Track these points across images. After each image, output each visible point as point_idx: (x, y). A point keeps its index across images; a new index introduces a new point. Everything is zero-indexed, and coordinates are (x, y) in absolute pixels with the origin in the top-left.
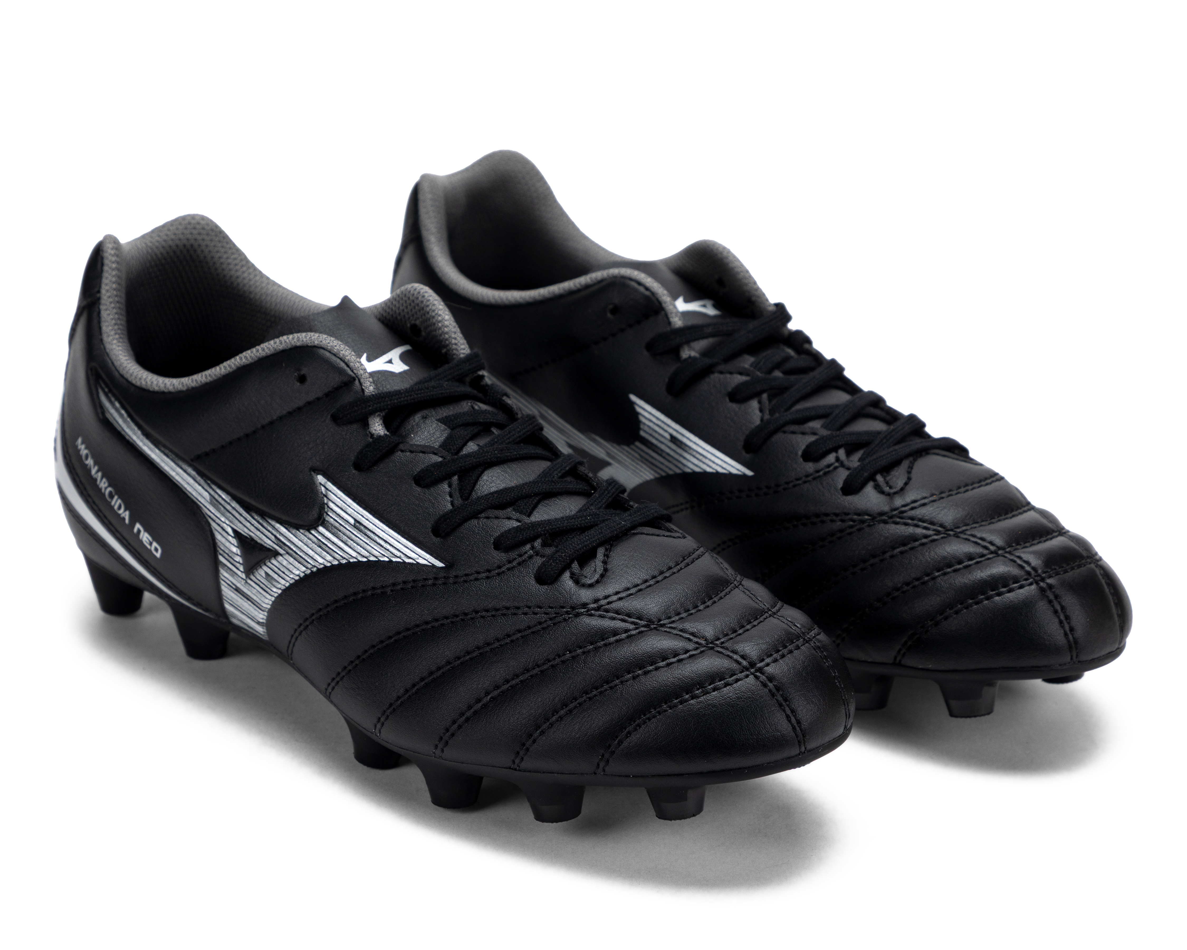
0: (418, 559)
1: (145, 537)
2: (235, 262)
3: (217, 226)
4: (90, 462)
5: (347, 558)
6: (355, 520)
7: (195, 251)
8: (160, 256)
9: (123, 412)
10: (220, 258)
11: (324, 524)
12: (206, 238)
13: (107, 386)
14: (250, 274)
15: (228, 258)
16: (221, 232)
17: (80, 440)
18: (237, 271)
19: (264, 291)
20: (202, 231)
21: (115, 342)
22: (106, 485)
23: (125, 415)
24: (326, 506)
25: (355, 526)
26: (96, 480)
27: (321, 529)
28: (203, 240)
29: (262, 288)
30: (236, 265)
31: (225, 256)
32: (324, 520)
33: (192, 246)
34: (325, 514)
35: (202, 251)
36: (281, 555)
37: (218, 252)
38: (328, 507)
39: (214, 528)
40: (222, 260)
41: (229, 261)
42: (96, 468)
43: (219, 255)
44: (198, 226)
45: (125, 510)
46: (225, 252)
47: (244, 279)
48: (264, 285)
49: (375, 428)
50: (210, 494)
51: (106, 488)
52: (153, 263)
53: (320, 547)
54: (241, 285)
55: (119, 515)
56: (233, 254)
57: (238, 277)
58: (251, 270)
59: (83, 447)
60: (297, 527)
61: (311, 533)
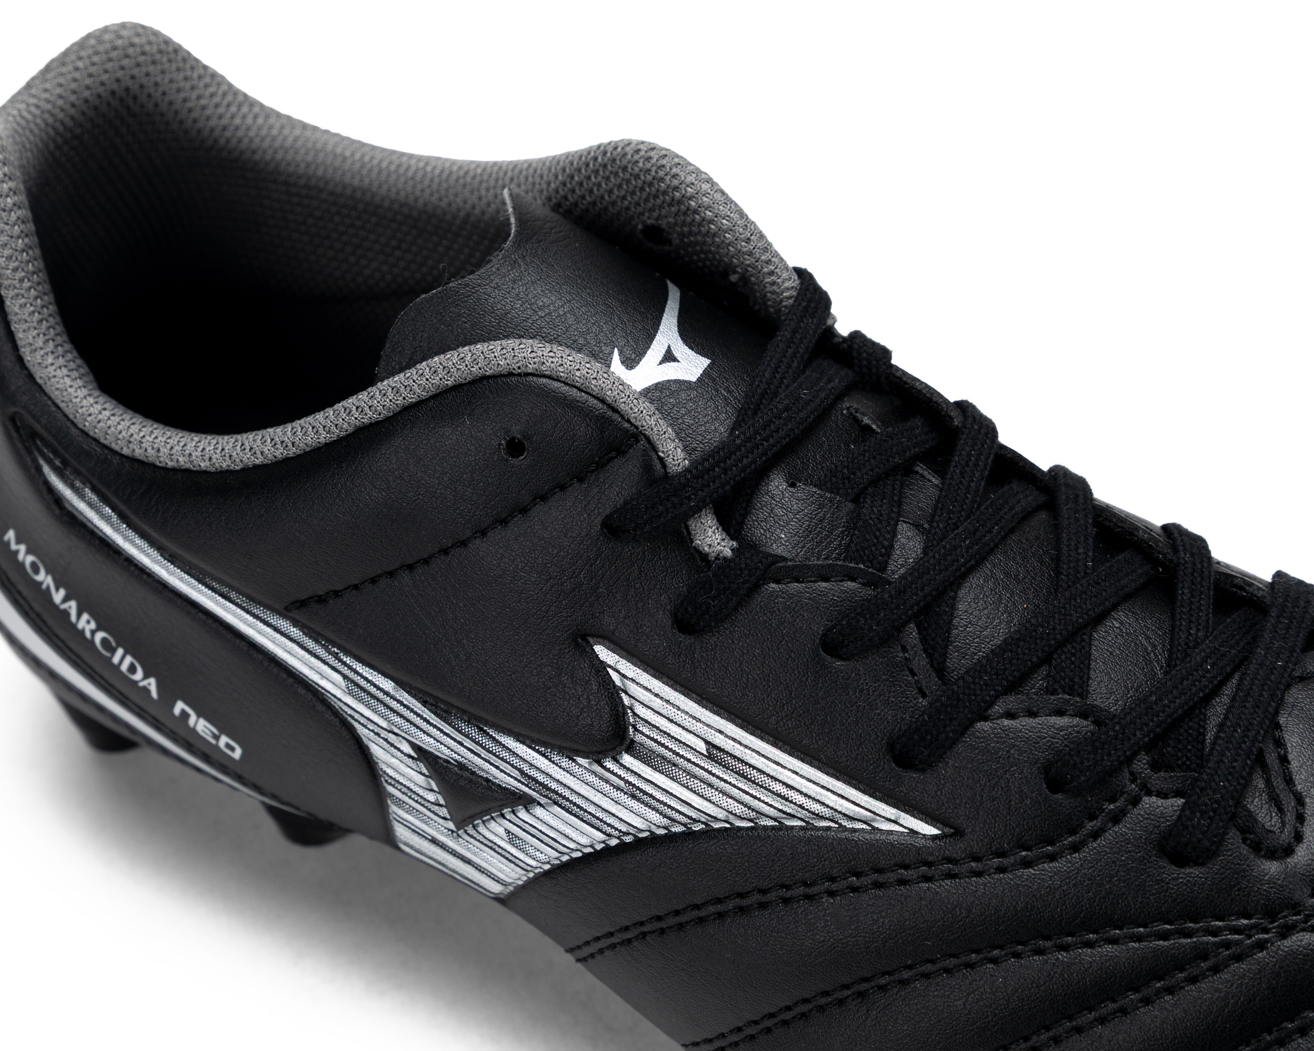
0: (874, 820)
1: (202, 727)
2: (217, 99)
3: (167, 41)
4: (44, 578)
5: (703, 820)
6: (707, 742)
7: (135, 98)
8: (70, 123)
9: (108, 510)
10: (185, 100)
11: (632, 748)
12: (151, 68)
13: (55, 452)
14: (244, 117)
15: (199, 97)
16: (178, 49)
17: (11, 535)
18: (220, 117)
19: (277, 144)
20: (142, 59)
21: (50, 360)
22: (93, 625)
23: (115, 518)
24: (629, 711)
25: (710, 757)
26: (66, 613)
27: (627, 759)
28: (148, 74)
29: (274, 139)
30: (217, 106)
31: (194, 95)
32: (633, 742)
33: (127, 89)
34: (631, 730)
35: (149, 96)
36: (539, 804)
37: (179, 90)
38: (635, 714)
39: (364, 735)
40: (189, 105)
41: (203, 102)
42: (62, 592)
43: (182, 95)
44: (131, 51)
45: (146, 676)
46: (193, 88)
47: (237, 128)
48: (275, 132)
49: (708, 541)
50: (345, 677)
51: (93, 632)
52: (60, 140)
53: (633, 796)
54: (234, 142)
55: (135, 683)
56: (206, 86)
57: (225, 129)
58: (245, 109)
59: (22, 548)
60: (571, 753)
61: (605, 768)
